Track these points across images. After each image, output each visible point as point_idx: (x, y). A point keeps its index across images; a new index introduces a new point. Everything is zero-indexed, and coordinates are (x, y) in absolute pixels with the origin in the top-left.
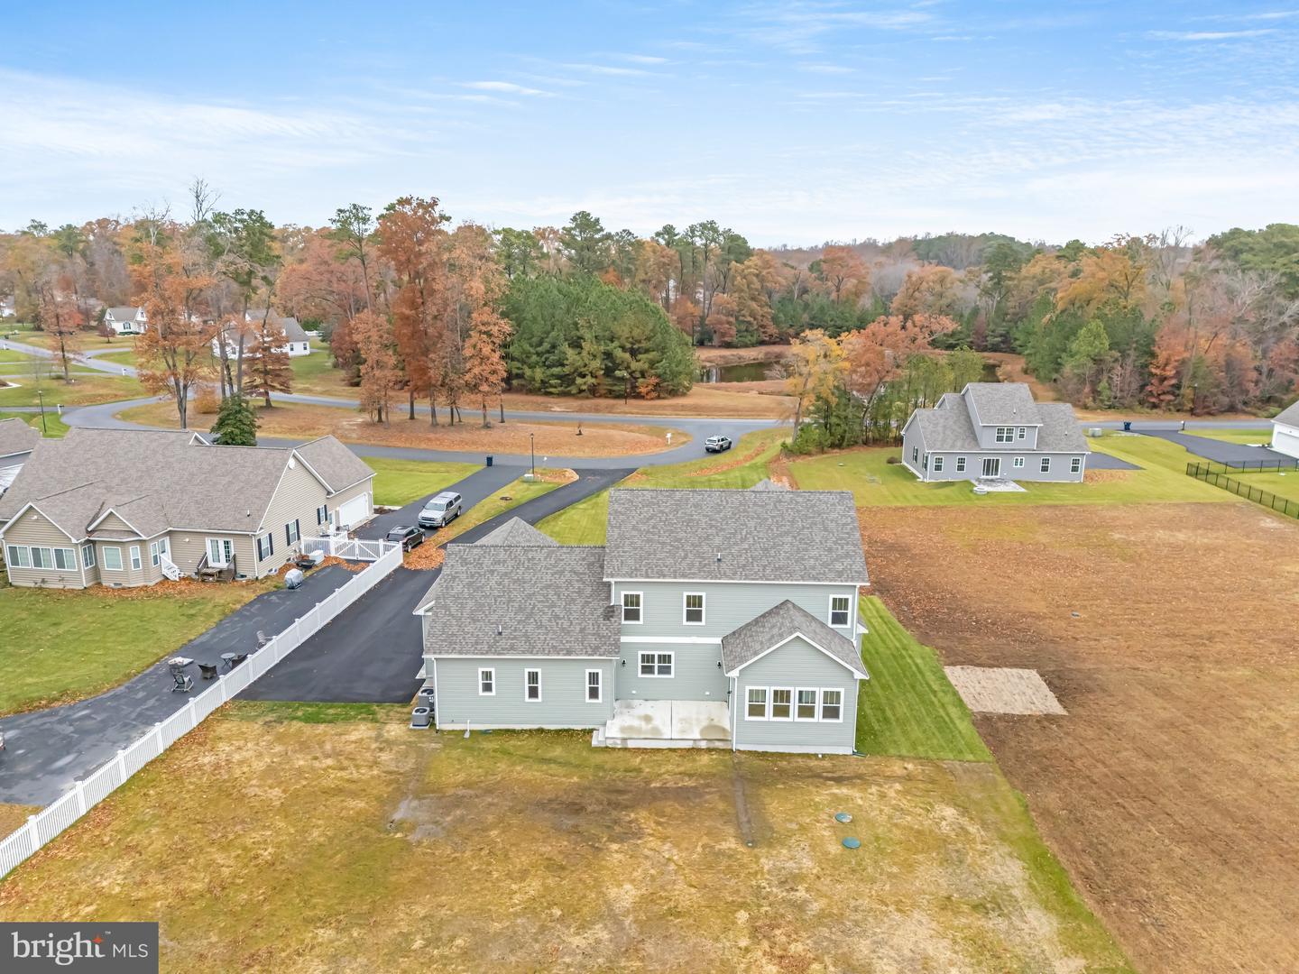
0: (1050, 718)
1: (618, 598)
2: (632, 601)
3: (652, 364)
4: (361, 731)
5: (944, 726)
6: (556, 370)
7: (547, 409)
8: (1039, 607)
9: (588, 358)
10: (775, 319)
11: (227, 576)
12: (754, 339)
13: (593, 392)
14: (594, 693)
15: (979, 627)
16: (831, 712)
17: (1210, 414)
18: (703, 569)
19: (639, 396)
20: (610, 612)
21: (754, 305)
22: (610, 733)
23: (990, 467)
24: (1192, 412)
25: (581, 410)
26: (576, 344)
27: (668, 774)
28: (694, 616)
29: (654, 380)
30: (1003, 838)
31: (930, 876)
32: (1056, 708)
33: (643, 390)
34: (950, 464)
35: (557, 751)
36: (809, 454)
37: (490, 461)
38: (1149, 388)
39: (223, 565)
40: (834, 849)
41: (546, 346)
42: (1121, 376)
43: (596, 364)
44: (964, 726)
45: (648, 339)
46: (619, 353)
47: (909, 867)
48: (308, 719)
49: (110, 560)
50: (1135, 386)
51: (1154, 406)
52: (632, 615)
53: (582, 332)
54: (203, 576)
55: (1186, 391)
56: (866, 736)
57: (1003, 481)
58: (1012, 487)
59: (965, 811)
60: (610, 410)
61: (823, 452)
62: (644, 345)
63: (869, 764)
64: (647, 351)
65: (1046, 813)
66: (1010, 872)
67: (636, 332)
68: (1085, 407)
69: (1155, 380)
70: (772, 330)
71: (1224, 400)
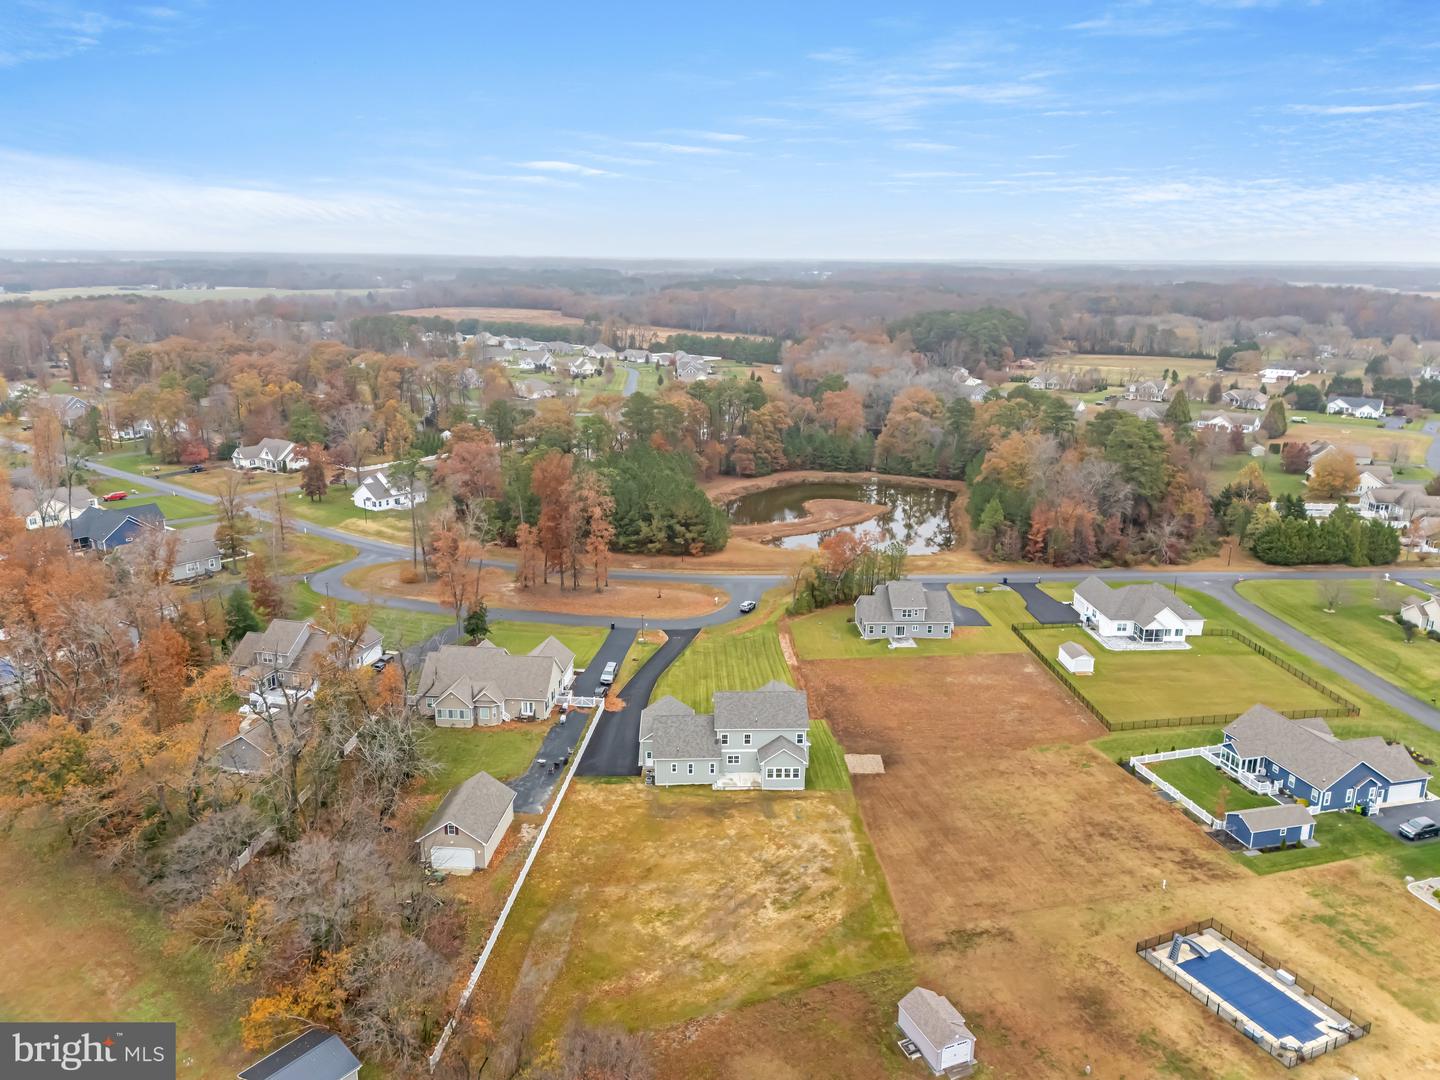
0: (878, 775)
1: (720, 736)
2: (725, 737)
3: (700, 533)
4: (628, 787)
5: (838, 779)
6: (634, 538)
7: (628, 566)
8: (893, 724)
9: (656, 529)
10: (785, 452)
11: (532, 719)
12: (770, 469)
13: (659, 552)
14: (712, 771)
15: (866, 735)
16: (796, 776)
17: (1066, 566)
18: (751, 725)
19: (691, 555)
20: (717, 742)
21: (767, 442)
22: (719, 785)
23: (900, 630)
24: (1055, 564)
25: (652, 567)
26: (648, 519)
27: (740, 798)
28: (747, 742)
29: (701, 544)
30: (847, 814)
31: (823, 824)
32: (882, 771)
33: (694, 551)
34: (878, 630)
35: (701, 792)
36: (802, 614)
37: (613, 626)
38: (1028, 548)
39: (529, 713)
40: (794, 818)
41: (626, 521)
42: (1011, 538)
43: (662, 535)
44: (846, 779)
45: (697, 516)
46: (678, 528)
47: (816, 822)
48: (607, 783)
49: (483, 714)
50: (1019, 546)
51: (1032, 560)
52: (725, 742)
53: (652, 511)
54: (520, 719)
55: (1050, 551)
56: (809, 783)
57: (907, 639)
58: (911, 644)
59: (837, 807)
60: (672, 566)
61: (811, 612)
62: (694, 520)
63: (809, 792)
64: (695, 524)
65: (864, 807)
66: (846, 823)
67: (689, 513)
68: (987, 560)
69: (1031, 543)
70: (783, 461)
71: (1074, 557)
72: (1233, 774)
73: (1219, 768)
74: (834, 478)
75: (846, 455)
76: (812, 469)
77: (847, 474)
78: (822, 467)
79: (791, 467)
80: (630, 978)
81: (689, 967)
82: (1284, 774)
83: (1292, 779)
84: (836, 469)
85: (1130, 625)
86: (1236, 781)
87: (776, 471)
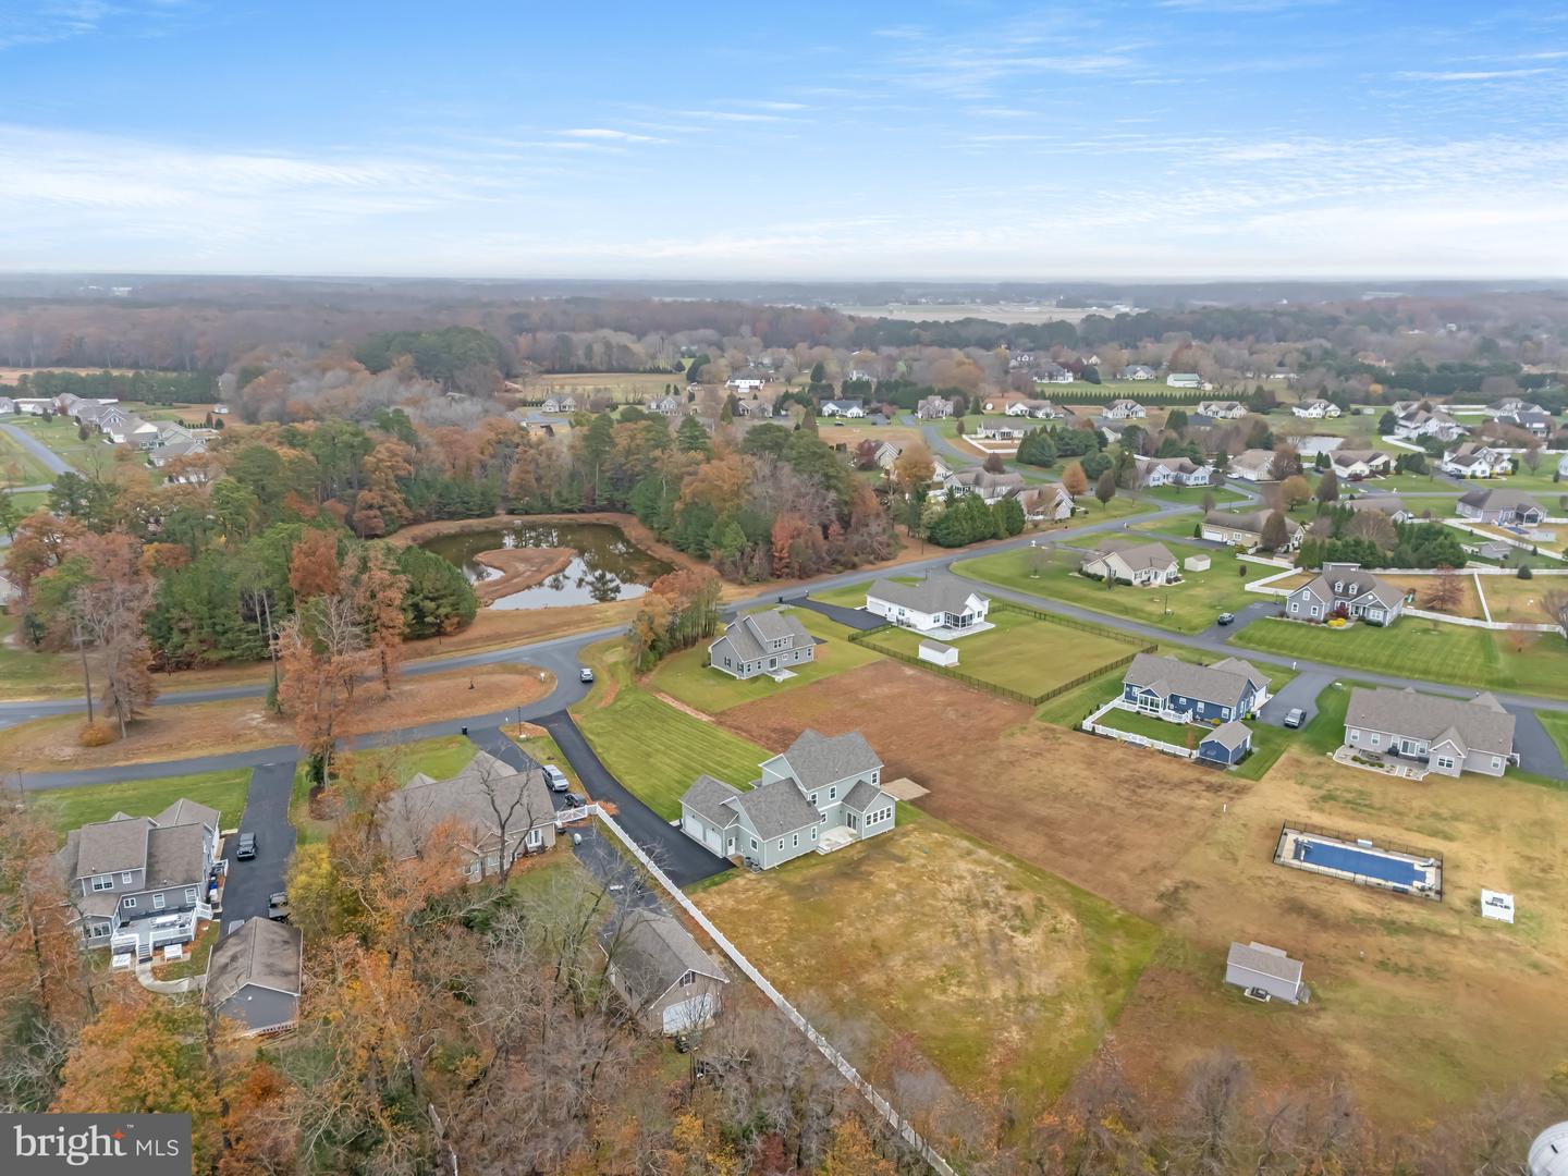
0: (927, 795)
1: (809, 798)
2: (814, 797)
3: (453, 606)
10: (408, 503)
12: (398, 524)
13: (407, 638)
17: (809, 577)
18: (833, 778)
19: (445, 634)
20: (808, 804)
21: (391, 493)
22: (824, 848)
23: (773, 663)
24: (800, 578)
27: (854, 854)
28: (832, 796)
29: (456, 620)
30: (955, 836)
31: (951, 851)
32: (926, 790)
33: (450, 629)
34: (754, 667)
35: (810, 862)
36: (649, 669)
37: (465, 731)
38: (775, 566)
40: (923, 854)
42: (758, 559)
44: (909, 807)
46: (426, 604)
47: (944, 852)
50: (766, 565)
51: (779, 577)
52: (815, 802)
55: (795, 565)
58: (787, 675)
59: (939, 833)
61: (656, 664)
62: (443, 592)
63: (901, 828)
64: (446, 597)
65: (958, 826)
66: (965, 843)
67: (438, 585)
68: (742, 584)
69: (776, 560)
70: (408, 514)
71: (814, 567)
72: (1154, 715)
73: (1138, 713)
74: (470, 526)
75: (477, 499)
76: (438, 519)
77: (482, 521)
78: (452, 516)
79: (416, 521)
80: (1002, 1043)
81: (1032, 1011)
82: (1192, 703)
83: (1201, 706)
84: (469, 517)
85: (941, 615)
86: (1159, 719)
87: (402, 526)
